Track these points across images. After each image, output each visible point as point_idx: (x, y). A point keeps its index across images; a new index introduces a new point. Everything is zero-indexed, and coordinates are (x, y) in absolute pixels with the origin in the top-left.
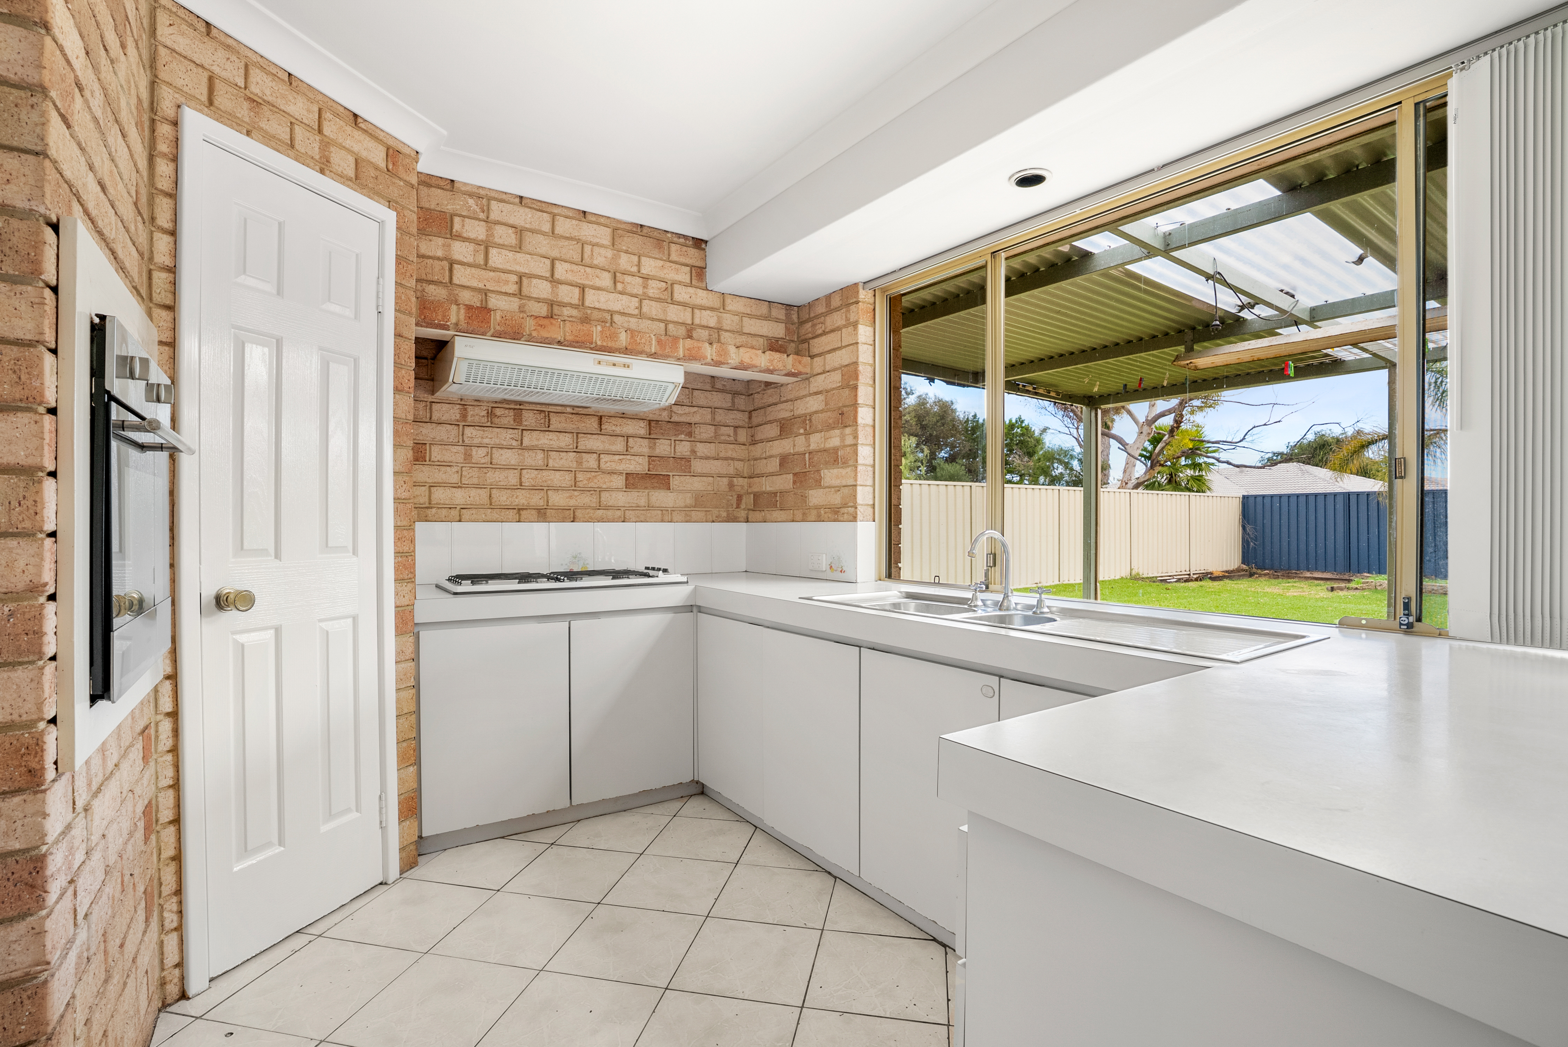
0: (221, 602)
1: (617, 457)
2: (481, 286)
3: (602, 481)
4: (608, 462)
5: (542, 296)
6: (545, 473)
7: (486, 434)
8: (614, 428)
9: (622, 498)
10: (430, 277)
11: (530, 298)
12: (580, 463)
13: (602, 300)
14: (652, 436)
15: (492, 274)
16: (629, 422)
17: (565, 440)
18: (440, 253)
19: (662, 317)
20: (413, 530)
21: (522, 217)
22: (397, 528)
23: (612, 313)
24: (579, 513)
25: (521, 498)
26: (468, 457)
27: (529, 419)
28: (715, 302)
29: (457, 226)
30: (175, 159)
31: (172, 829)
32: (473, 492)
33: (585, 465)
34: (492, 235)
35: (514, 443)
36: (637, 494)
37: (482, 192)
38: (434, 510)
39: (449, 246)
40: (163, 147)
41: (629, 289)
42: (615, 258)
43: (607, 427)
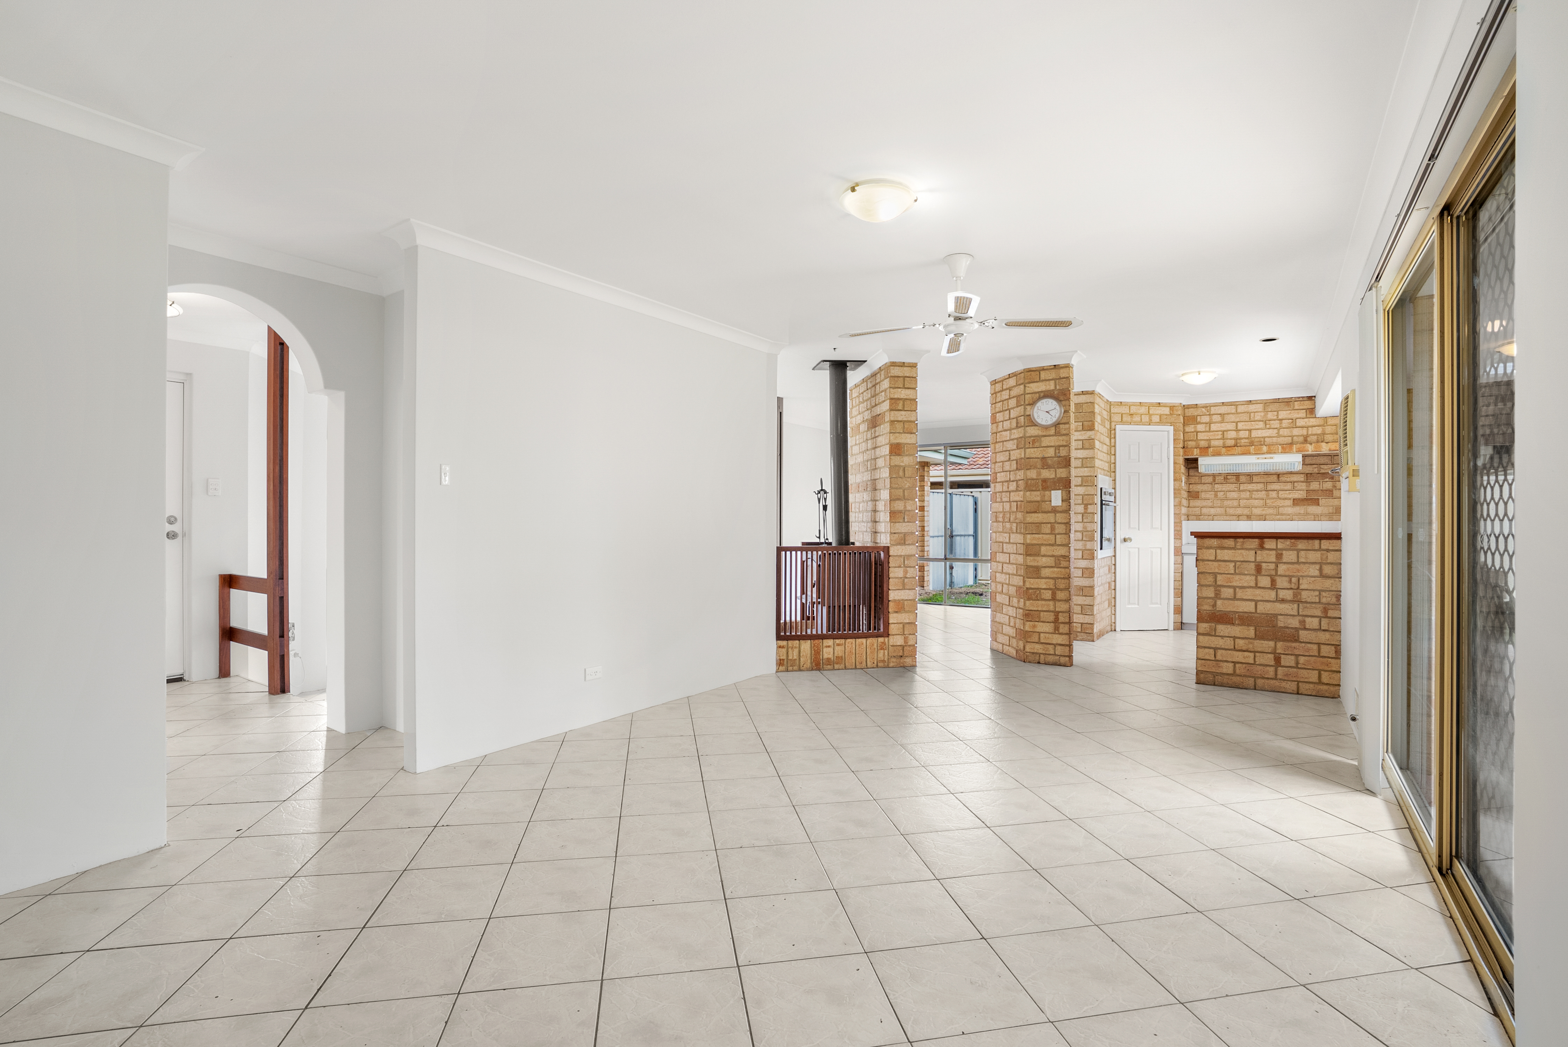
0: (1125, 540)
1: (1288, 492)
2: (1208, 438)
3: (1279, 503)
4: (1282, 494)
5: (1232, 437)
6: (1250, 500)
7: (1224, 486)
8: (1286, 479)
9: (1290, 510)
10: (1189, 439)
11: (1227, 439)
12: (1267, 495)
13: (1259, 433)
14: (1308, 481)
15: (1212, 433)
16: (1295, 475)
17: (1260, 486)
18: (1193, 430)
19: (1290, 434)
20: (1182, 524)
21: (1223, 410)
22: (1175, 522)
23: (1264, 438)
24: (1267, 517)
25: (1239, 511)
26: (1216, 496)
27: (1243, 479)
28: (1321, 422)
29: (1198, 420)
30: (1115, 438)
31: (1114, 591)
32: (1218, 509)
33: (1271, 496)
34: (1212, 419)
35: (1236, 489)
36: (1299, 508)
37: (1207, 405)
38: (1202, 516)
39: (1196, 427)
40: (1112, 436)
41: (1273, 426)
42: (1265, 415)
43: (1282, 479)
